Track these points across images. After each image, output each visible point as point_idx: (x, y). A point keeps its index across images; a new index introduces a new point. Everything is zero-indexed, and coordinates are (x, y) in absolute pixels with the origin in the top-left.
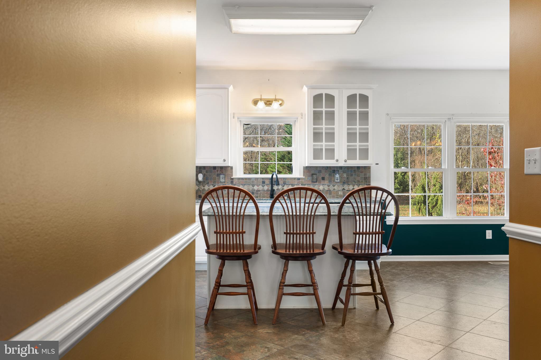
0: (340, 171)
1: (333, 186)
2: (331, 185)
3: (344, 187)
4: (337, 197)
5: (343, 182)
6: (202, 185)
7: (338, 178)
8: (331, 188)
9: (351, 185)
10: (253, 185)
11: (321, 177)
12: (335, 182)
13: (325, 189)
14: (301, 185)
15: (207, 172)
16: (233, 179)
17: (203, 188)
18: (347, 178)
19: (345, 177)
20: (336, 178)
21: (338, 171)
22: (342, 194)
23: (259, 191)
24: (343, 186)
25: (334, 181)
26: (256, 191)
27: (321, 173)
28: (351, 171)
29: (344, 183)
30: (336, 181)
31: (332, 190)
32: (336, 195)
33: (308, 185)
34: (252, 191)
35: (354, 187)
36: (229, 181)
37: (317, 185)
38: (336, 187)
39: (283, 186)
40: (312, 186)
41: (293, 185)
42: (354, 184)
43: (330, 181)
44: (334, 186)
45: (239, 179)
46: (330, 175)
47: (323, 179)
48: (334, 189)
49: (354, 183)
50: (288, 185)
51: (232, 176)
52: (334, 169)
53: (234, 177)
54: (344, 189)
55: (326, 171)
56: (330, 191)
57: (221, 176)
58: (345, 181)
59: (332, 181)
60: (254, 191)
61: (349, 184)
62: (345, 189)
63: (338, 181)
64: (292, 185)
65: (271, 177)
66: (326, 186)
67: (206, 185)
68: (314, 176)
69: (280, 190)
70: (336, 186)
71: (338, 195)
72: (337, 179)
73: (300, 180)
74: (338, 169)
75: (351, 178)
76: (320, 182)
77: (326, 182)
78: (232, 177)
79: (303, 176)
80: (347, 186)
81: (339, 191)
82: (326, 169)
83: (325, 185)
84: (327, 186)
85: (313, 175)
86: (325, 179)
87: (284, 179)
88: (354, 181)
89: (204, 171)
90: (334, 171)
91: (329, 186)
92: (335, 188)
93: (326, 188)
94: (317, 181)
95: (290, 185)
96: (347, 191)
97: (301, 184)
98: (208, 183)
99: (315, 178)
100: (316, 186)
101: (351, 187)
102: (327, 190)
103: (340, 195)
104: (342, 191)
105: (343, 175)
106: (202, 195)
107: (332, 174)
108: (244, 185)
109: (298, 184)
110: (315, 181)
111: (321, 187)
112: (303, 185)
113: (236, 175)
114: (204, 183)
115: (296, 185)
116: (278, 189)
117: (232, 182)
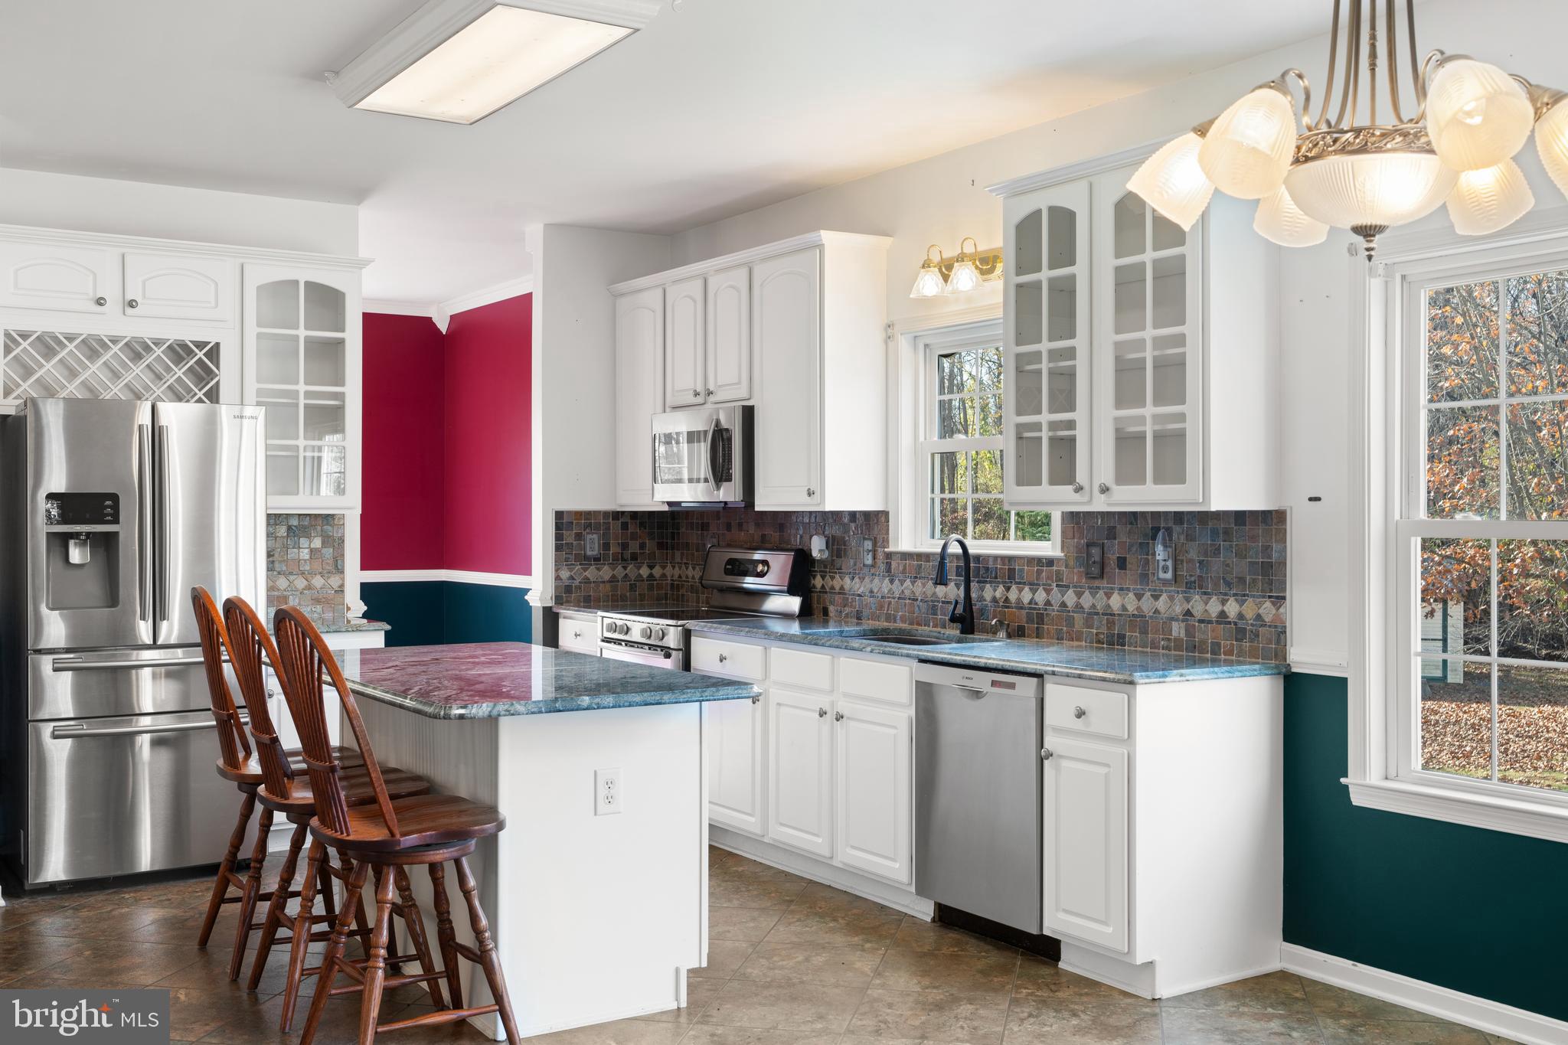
0: (1176, 529)
1: (1151, 595)
2: (1148, 594)
3: (1190, 606)
4: (1167, 648)
5: (1186, 583)
6: (829, 572)
7: (1167, 563)
8: (1147, 605)
9: (1214, 598)
11: (1115, 557)
12: (1158, 579)
13: (1127, 610)
14: (1057, 586)
16: (889, 555)
17: (830, 583)
18: (1201, 563)
19: (1191, 560)
20: (1161, 564)
22: (1182, 634)
24: (1188, 601)
25: (1155, 575)
27: (1115, 538)
28: (1215, 533)
29: (1189, 586)
30: (1161, 575)
31: (1151, 614)
32: (1163, 639)
33: (1075, 587)
34: (932, 601)
35: (1225, 608)
36: (883, 562)
37: (1103, 588)
38: (1162, 604)
39: (1008, 589)
40: (1087, 591)
41: (1034, 584)
42: (1226, 594)
43: (1142, 577)
44: (1156, 598)
46: (1141, 547)
47: (1122, 563)
48: (1157, 611)
49: (1223, 589)
50: (1020, 583)
51: (889, 546)
54: (1189, 613)
55: (1130, 532)
56: (1142, 616)
57: (867, 545)
58: (1193, 579)
59: (1151, 577)
60: (937, 601)
61: (1205, 593)
62: (1191, 615)
63: (1169, 575)
64: (1030, 584)
66: (1131, 595)
67: (836, 573)
68: (1094, 551)
69: (1001, 604)
70: (1164, 597)
71: (1169, 640)
72: (1165, 569)
73: (1055, 568)
74: (1169, 525)
75: (1215, 566)
76: (1112, 579)
77: (1131, 578)
78: (887, 550)
79: (1063, 550)
80: (1200, 599)
81: (1172, 619)
82: (1131, 523)
83: (1128, 589)
84: (1135, 594)
85: (1090, 548)
86: (1128, 565)
88: (1224, 579)
90: (1155, 533)
91: (1139, 597)
92: (1158, 607)
93: (1132, 604)
94: (1105, 576)
95: (1024, 583)
96: (1200, 621)
97: (1055, 584)
98: (841, 568)
99: (1097, 558)
100: (1101, 594)
101: (1214, 607)
102: (1133, 615)
103: (1176, 640)
104: (1183, 621)
105: (1187, 552)
106: (830, 607)
107: (1148, 546)
108: (913, 579)
109: (1049, 582)
110: (1096, 571)
111: (1115, 602)
112: (1063, 586)
113: (897, 542)
114: (833, 568)
115: (1043, 585)
116: (994, 600)
117: (888, 567)
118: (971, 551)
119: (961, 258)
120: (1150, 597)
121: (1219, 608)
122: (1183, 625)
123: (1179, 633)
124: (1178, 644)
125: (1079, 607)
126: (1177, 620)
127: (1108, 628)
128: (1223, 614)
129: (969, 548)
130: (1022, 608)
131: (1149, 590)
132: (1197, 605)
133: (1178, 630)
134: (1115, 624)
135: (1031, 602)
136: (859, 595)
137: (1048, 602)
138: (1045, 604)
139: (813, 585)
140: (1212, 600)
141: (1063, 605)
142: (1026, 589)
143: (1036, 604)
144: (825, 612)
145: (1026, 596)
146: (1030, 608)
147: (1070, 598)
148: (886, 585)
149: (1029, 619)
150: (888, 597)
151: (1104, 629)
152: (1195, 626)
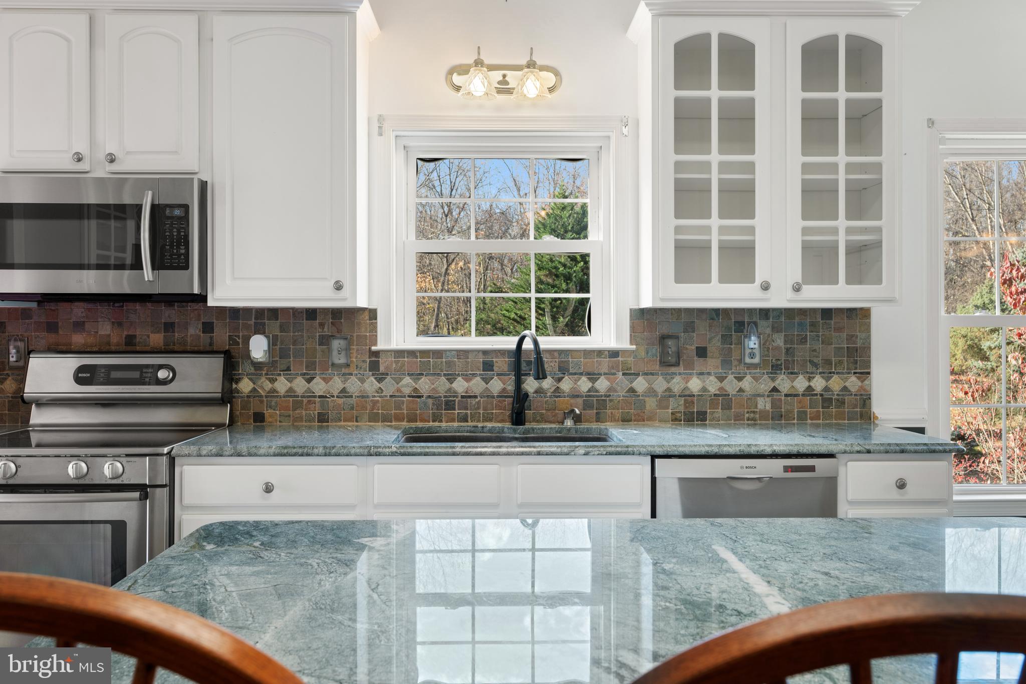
0: (762, 323)
1: (735, 377)
2: (731, 377)
3: (776, 384)
4: (752, 420)
5: (772, 366)
6: (266, 374)
7: (754, 351)
8: (731, 385)
9: (801, 377)
10: (448, 375)
11: (694, 347)
12: (745, 364)
13: (709, 391)
14: (624, 374)
15: (283, 328)
16: (377, 354)
17: (268, 386)
18: (787, 350)
19: (778, 348)
20: (748, 351)
21: (756, 324)
22: (768, 407)
23: (470, 397)
24: (773, 379)
25: (740, 361)
26: (462, 397)
27: (694, 332)
28: (801, 326)
29: (776, 368)
30: (748, 360)
31: (734, 393)
32: (748, 412)
33: (646, 374)
34: (445, 397)
35: (812, 384)
36: (364, 361)
37: (680, 374)
38: (747, 384)
39: (559, 380)
40: (660, 378)
41: (594, 374)
42: (812, 373)
43: (726, 362)
44: (740, 379)
45: (399, 353)
46: (726, 339)
47: (702, 352)
48: (741, 390)
49: (809, 368)
50: (575, 374)
51: (375, 344)
52: (740, 319)
53: (380, 346)
54: (775, 390)
55: (710, 326)
56: (725, 395)
57: (336, 344)
58: (779, 363)
59: (735, 363)
60: (454, 397)
61: (792, 373)
62: (778, 391)
63: (757, 360)
64: (589, 374)
65: (514, 346)
66: (712, 378)
67: (280, 375)
68: (670, 343)
69: (549, 394)
70: (748, 378)
71: (754, 412)
72: (752, 356)
73: (620, 359)
74: (754, 320)
75: (802, 352)
76: (690, 366)
77: (712, 363)
78: (374, 348)
79: (631, 344)
80: (786, 378)
81: (759, 395)
82: (713, 319)
83: (709, 374)
84: (716, 377)
85: (666, 340)
86: (709, 354)
87: (560, 355)
88: (810, 361)
89: (274, 327)
90: (740, 326)
91: (721, 379)
92: (743, 387)
93: (713, 386)
94: (681, 363)
95: (581, 374)
96: (786, 395)
97: (621, 373)
98: (288, 369)
99: (674, 349)
100: (677, 379)
101: (801, 384)
102: (715, 395)
103: (761, 412)
104: (768, 396)
105: (773, 341)
106: (267, 412)
107: (734, 337)
108: (416, 376)
109: (613, 371)
110: (671, 359)
111: (695, 384)
112: (630, 374)
113: (389, 340)
114: (274, 370)
115: (605, 374)
116: (539, 391)
117: (374, 366)
120: (734, 379)
121: (806, 384)
122: (769, 400)
123: (765, 406)
124: (764, 415)
125: (651, 392)
126: (763, 396)
127: (686, 407)
128: (810, 388)
130: (577, 396)
131: (732, 373)
132: (784, 383)
133: (764, 404)
134: (694, 403)
135: (589, 391)
136: (320, 397)
137: (611, 389)
138: (608, 391)
139: (238, 391)
140: (799, 378)
141: (632, 390)
142: (584, 378)
143: (597, 391)
144: (259, 418)
145: (584, 385)
146: (590, 396)
147: (640, 384)
148: (371, 385)
149: (587, 406)
150: (374, 396)
151: (682, 409)
152: (781, 400)
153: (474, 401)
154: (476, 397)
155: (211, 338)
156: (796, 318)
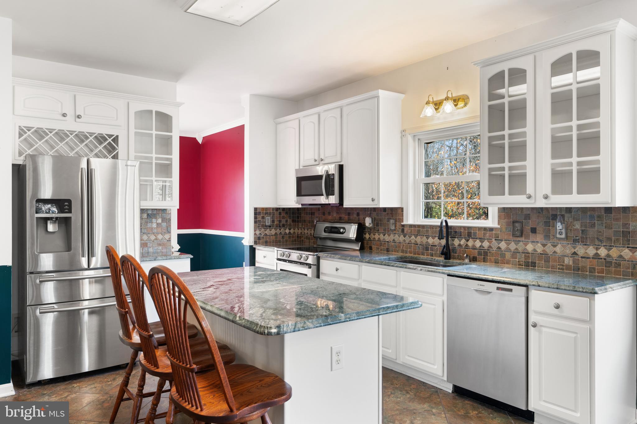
0: (567, 215)
1: (552, 245)
2: (549, 244)
3: (576, 250)
4: (561, 269)
5: (573, 240)
6: (373, 232)
7: (562, 231)
8: (549, 249)
9: (591, 247)
10: (427, 236)
11: (529, 228)
12: (556, 238)
13: (537, 251)
14: (495, 240)
15: (377, 215)
16: (403, 226)
17: (373, 236)
18: (583, 231)
19: (577, 229)
20: (558, 231)
21: (563, 216)
22: (571, 263)
23: (434, 246)
24: (574, 248)
25: (554, 236)
26: (432, 246)
27: (529, 219)
28: (592, 217)
29: (575, 241)
30: (558, 236)
31: (551, 253)
32: (559, 265)
33: (506, 240)
34: (426, 245)
35: (598, 252)
36: (400, 229)
37: (522, 241)
38: (558, 249)
39: (468, 241)
40: (513, 242)
41: (482, 239)
42: (599, 245)
43: (547, 237)
44: (555, 246)
45: (411, 226)
46: (547, 224)
47: (534, 231)
48: (555, 252)
49: (597, 242)
50: (474, 238)
51: (403, 222)
52: (554, 213)
53: (405, 223)
54: (575, 253)
55: (538, 216)
56: (546, 254)
57: (392, 221)
58: (577, 238)
59: (551, 237)
60: (429, 245)
61: (585, 245)
62: (577, 254)
63: (563, 236)
64: (480, 239)
66: (539, 245)
67: (376, 233)
68: (517, 225)
69: (463, 247)
70: (559, 246)
71: (562, 265)
72: (561, 233)
73: (494, 232)
74: (563, 213)
75: (592, 232)
76: (528, 237)
77: (539, 237)
78: (402, 223)
79: (499, 224)
80: (582, 247)
81: (565, 256)
82: (539, 213)
83: (537, 242)
84: (541, 244)
85: (515, 224)
86: (537, 231)
87: (468, 229)
88: (597, 238)
89: (374, 214)
90: (554, 217)
91: (544, 245)
92: (556, 250)
93: (540, 249)
94: (523, 235)
95: (477, 238)
96: (582, 257)
97: (494, 239)
98: (378, 231)
99: (519, 228)
100: (521, 244)
101: (591, 251)
102: (540, 254)
103: (566, 265)
104: (571, 257)
105: (574, 226)
106: (373, 246)
107: (551, 223)
108: (416, 236)
109: (490, 238)
110: (518, 233)
111: (530, 247)
112: (499, 240)
113: (407, 220)
114: (375, 231)
115: (487, 239)
116: (460, 245)
117: (403, 231)
118: (449, 224)
119: (447, 99)
120: (551, 246)
121: (595, 251)
122: (571, 259)
123: (569, 263)
124: (568, 267)
125: (508, 250)
126: (567, 256)
127: (525, 259)
128: (597, 254)
129: (448, 223)
130: (475, 249)
131: (550, 242)
132: (581, 250)
133: (568, 261)
134: (529, 257)
135: (480, 247)
136: (387, 242)
137: (490, 247)
138: (488, 248)
139: (365, 238)
140: (590, 248)
141: (499, 248)
142: (478, 241)
143: (483, 247)
144: (371, 248)
145: (478, 244)
146: (480, 249)
147: (503, 245)
148: (402, 238)
149: (480, 254)
150: (403, 243)
151: (523, 259)
152: (579, 259)
153: (436, 248)
154: (436, 246)
155: (359, 218)
156: (588, 213)
